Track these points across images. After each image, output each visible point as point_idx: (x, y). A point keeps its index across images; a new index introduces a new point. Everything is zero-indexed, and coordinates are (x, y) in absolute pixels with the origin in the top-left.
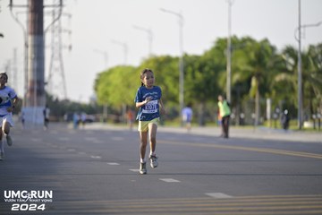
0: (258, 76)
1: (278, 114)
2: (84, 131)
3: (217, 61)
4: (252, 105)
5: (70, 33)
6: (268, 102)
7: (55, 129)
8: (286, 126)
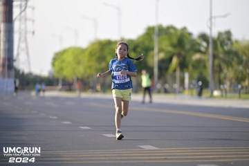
0: (179, 55)
1: (194, 85)
2: (44, 98)
3: (147, 43)
4: (174, 78)
5: (33, 21)
6: (187, 76)
7: (22, 95)
8: (200, 94)
